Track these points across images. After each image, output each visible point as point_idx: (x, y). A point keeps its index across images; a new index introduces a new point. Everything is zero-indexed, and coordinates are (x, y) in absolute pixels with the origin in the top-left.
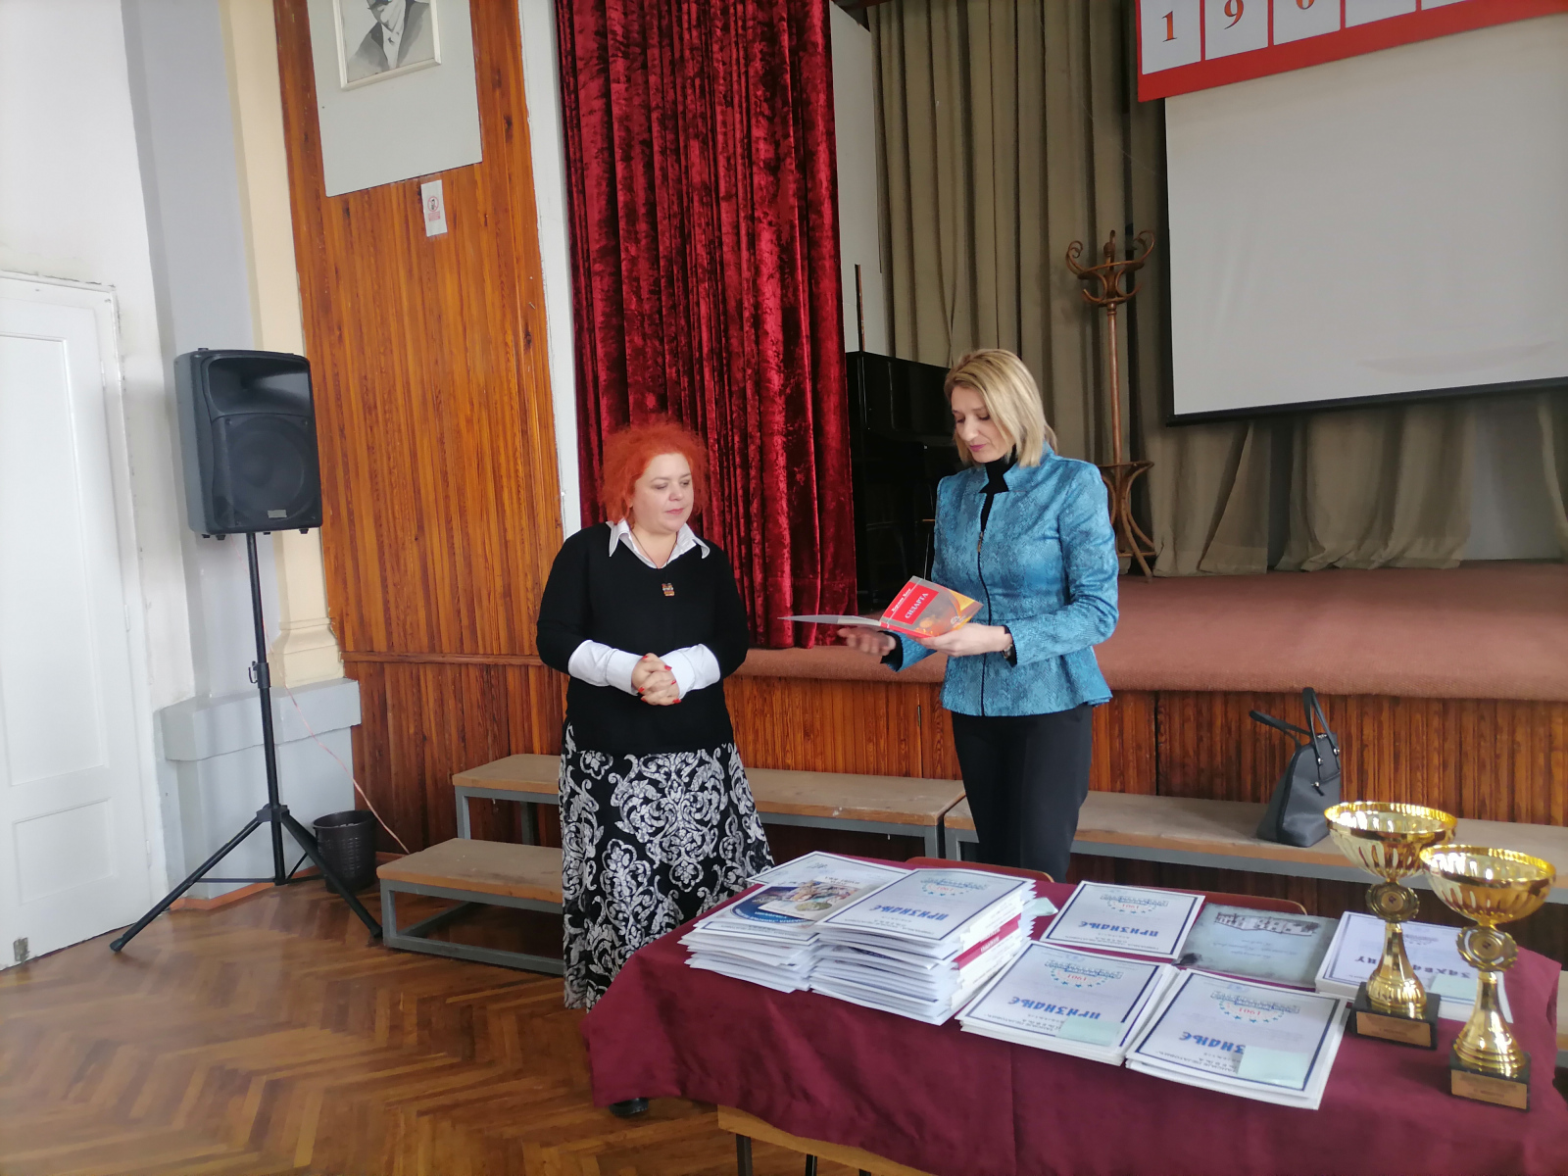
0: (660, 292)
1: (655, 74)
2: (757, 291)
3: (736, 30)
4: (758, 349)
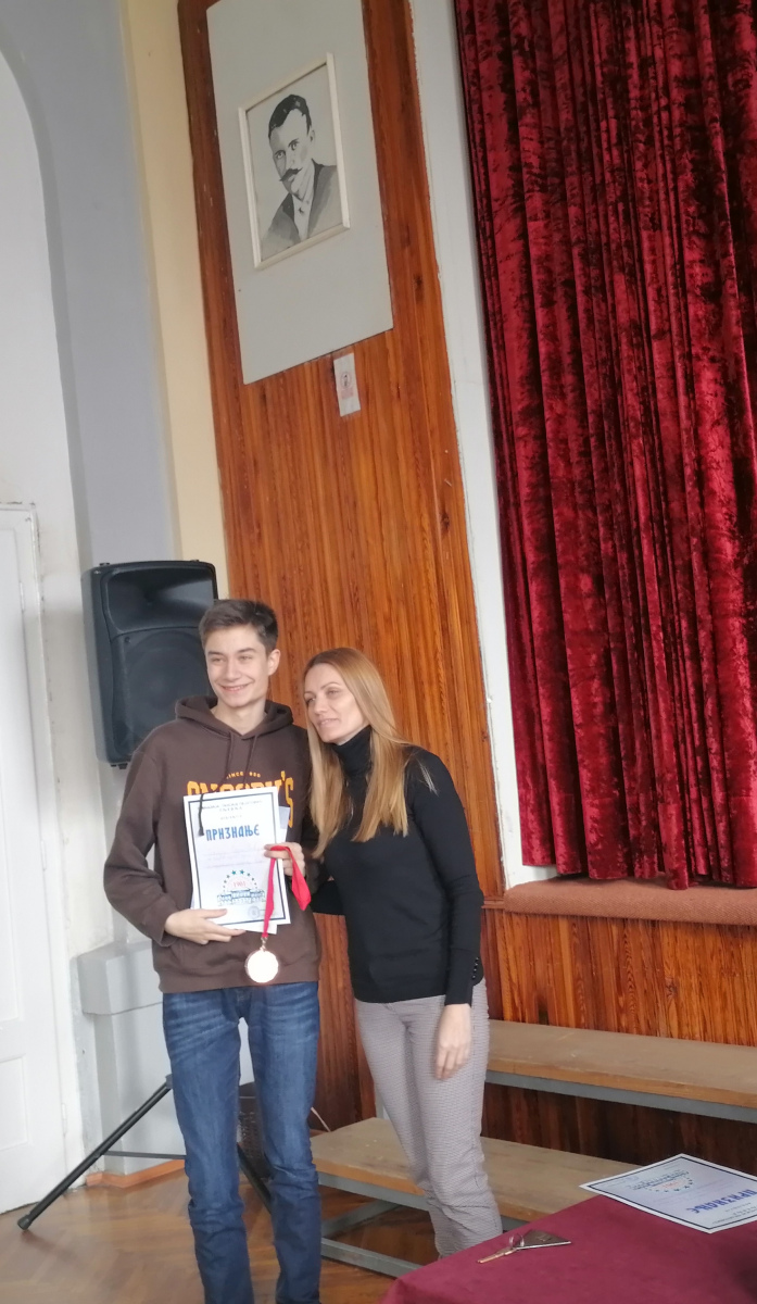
0: (590, 453)
1: (575, 205)
2: (698, 442)
3: (662, 141)
4: (704, 513)
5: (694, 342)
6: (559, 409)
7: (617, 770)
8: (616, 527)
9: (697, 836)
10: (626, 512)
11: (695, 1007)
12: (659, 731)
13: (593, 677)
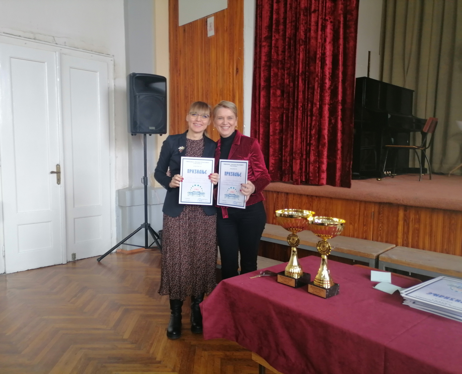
0: (285, 51)
5: (327, 15)
6: (277, 37)
7: (281, 149)
9: (304, 170)
10: (295, 70)
12: (297, 138)
13: (277, 121)
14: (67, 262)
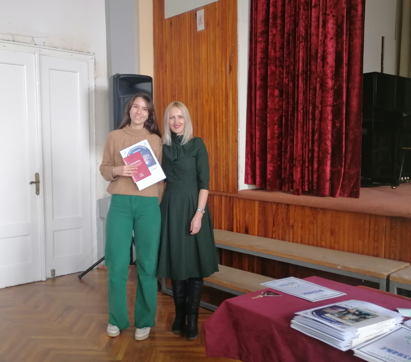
0: (284, 48)
2: (324, 44)
4: (323, 71)
5: (328, 9)
6: (274, 32)
7: (280, 155)
8: (290, 74)
9: (306, 179)
11: (299, 233)
12: (297, 143)
13: (275, 124)
14: (47, 279)
